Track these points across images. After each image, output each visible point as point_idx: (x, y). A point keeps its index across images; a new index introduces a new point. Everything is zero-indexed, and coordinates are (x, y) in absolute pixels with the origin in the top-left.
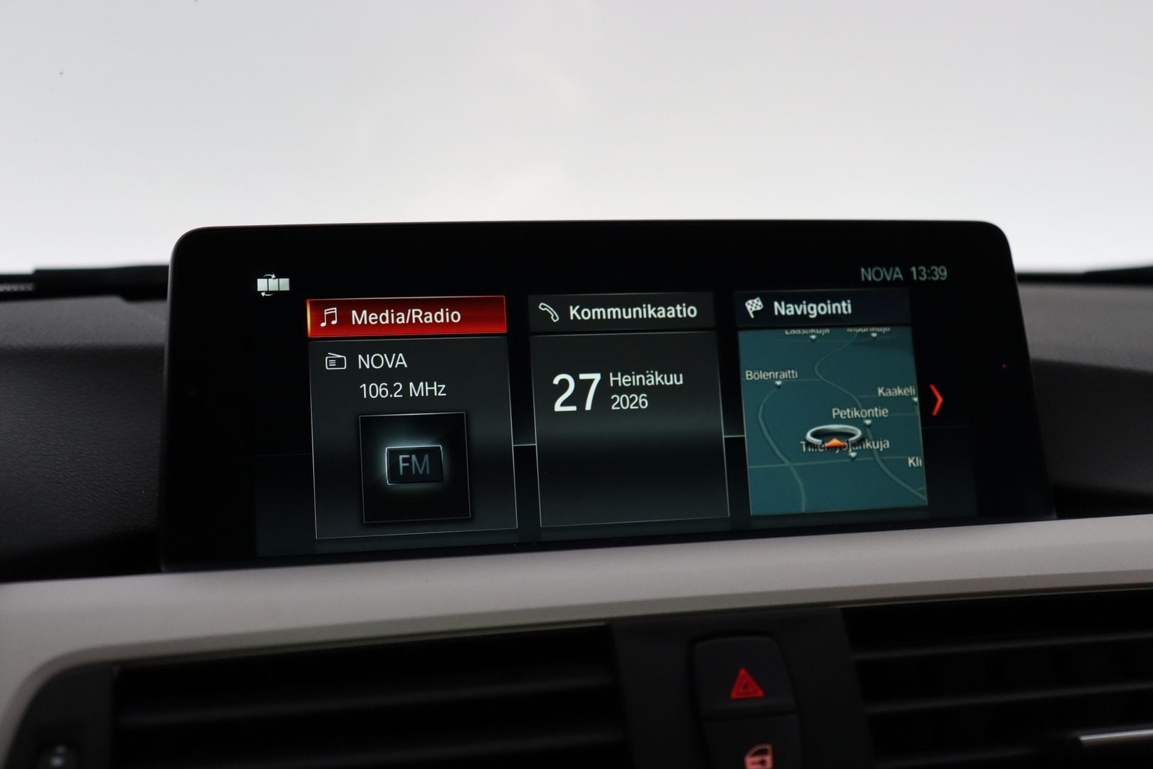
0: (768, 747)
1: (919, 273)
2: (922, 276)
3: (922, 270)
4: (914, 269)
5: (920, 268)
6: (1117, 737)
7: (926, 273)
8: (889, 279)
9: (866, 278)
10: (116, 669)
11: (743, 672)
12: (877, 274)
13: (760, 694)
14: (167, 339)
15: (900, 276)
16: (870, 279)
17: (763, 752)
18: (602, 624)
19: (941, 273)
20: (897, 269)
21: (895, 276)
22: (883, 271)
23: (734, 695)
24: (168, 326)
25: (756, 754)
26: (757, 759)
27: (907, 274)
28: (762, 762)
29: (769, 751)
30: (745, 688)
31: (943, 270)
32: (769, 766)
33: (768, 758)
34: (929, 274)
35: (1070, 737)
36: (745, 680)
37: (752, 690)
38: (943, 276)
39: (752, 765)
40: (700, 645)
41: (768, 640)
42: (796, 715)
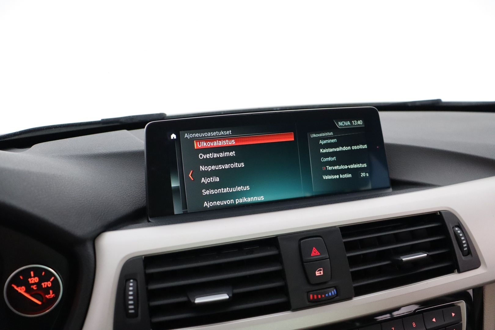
0: (322, 269)
1: (354, 123)
5: (355, 121)
8: (346, 125)
9: (340, 125)
10: (143, 257)
11: (314, 248)
12: (343, 123)
13: (319, 254)
14: (145, 147)
15: (349, 124)
16: (341, 125)
17: (321, 270)
18: (275, 236)
19: (360, 122)
20: (349, 122)
21: (348, 124)
22: (345, 122)
23: (312, 255)
24: (145, 144)
25: (318, 271)
26: (319, 272)
27: (351, 123)
28: (320, 273)
29: (322, 270)
30: (315, 253)
31: (361, 122)
32: (322, 274)
33: (322, 272)
34: (357, 123)
35: (400, 259)
36: (314, 250)
37: (317, 253)
38: (361, 123)
39: (318, 274)
40: (302, 241)
41: (320, 238)
42: (329, 259)
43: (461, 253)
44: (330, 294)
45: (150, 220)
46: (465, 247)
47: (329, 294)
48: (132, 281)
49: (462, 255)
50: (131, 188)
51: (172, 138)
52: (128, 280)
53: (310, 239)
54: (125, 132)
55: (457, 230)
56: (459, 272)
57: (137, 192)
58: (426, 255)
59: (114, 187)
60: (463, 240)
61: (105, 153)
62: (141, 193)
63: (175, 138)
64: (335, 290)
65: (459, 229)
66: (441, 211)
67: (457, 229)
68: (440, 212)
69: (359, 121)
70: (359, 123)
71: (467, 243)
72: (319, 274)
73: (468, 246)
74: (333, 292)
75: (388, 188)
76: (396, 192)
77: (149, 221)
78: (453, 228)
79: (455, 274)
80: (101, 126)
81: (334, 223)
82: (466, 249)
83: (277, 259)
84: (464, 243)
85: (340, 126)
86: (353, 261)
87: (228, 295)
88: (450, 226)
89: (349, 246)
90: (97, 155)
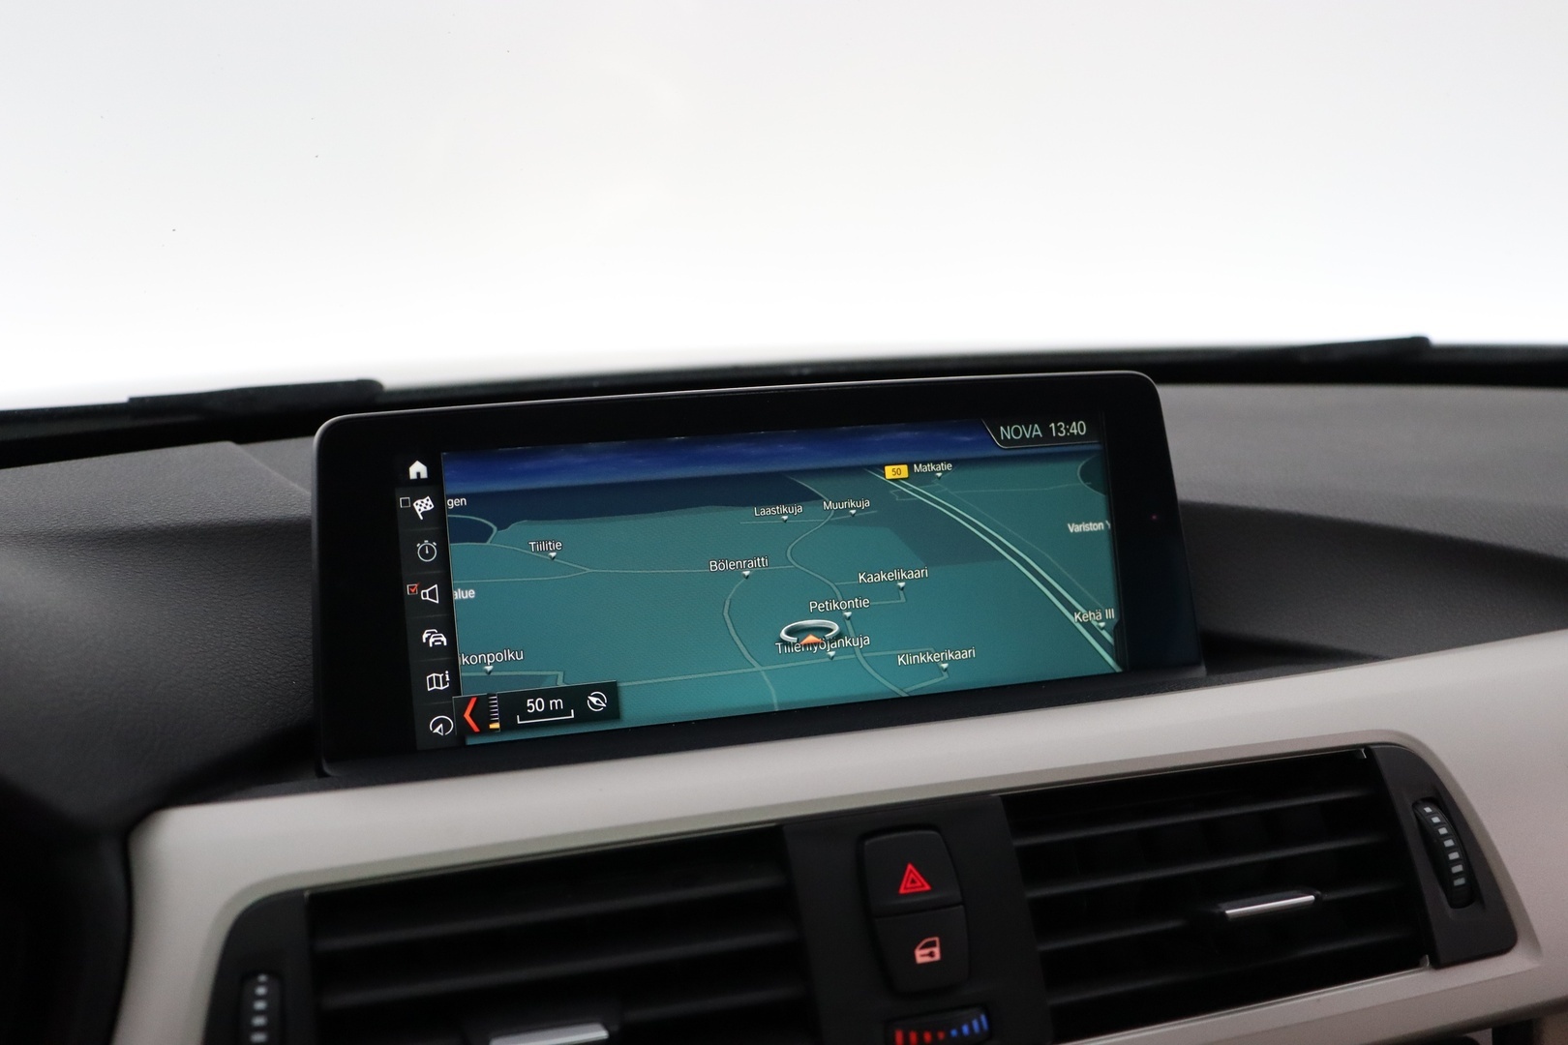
0: (937, 939)
1: (1058, 429)
2: (1062, 432)
3: (1061, 426)
4: (1053, 425)
5: (1059, 424)
6: (1247, 912)
7: (1065, 428)
8: (1028, 437)
9: (1005, 436)
10: (307, 894)
11: (910, 867)
12: (1017, 432)
13: (927, 888)
15: (1039, 433)
16: (1009, 438)
17: (932, 944)
19: (1078, 428)
20: (1036, 426)
21: (1034, 433)
22: (1022, 429)
23: (902, 891)
25: (923, 948)
26: (927, 951)
27: (1046, 430)
28: (931, 954)
29: (938, 943)
30: (913, 883)
31: (1081, 425)
32: (937, 957)
33: (936, 950)
34: (1067, 430)
35: (1216, 911)
36: (912, 876)
37: (919, 884)
38: (1082, 431)
39: (921, 956)
40: (867, 843)
41: (933, 833)
42: (961, 907)
43: (1443, 895)
44: (965, 1029)
45: (327, 770)
46: (1458, 875)
47: (960, 1031)
48: (263, 978)
49: (1446, 903)
50: (257, 656)
51: (413, 475)
52: (249, 977)
53: (894, 836)
54: (227, 448)
55: (1429, 814)
56: (1438, 964)
57: (278, 669)
58: (1311, 898)
59: (195, 651)
60: (1451, 849)
61: (156, 528)
62: (296, 673)
63: (424, 475)
64: (983, 1018)
65: (1436, 810)
66: (1372, 747)
67: (1428, 810)
68: (1367, 747)
69: (1074, 423)
70: (1075, 431)
71: (1465, 859)
72: (927, 959)
73: (1469, 872)
74: (975, 1024)
75: (1195, 664)
76: (1215, 678)
77: (322, 774)
78: (1415, 805)
79: (1421, 971)
80: (126, 423)
81: (984, 780)
82: (1460, 882)
83: (779, 904)
84: (1456, 862)
85: (1006, 441)
86: (1050, 917)
87: (606, 1027)
88: (1402, 800)
89: (1037, 865)
90: (126, 533)
